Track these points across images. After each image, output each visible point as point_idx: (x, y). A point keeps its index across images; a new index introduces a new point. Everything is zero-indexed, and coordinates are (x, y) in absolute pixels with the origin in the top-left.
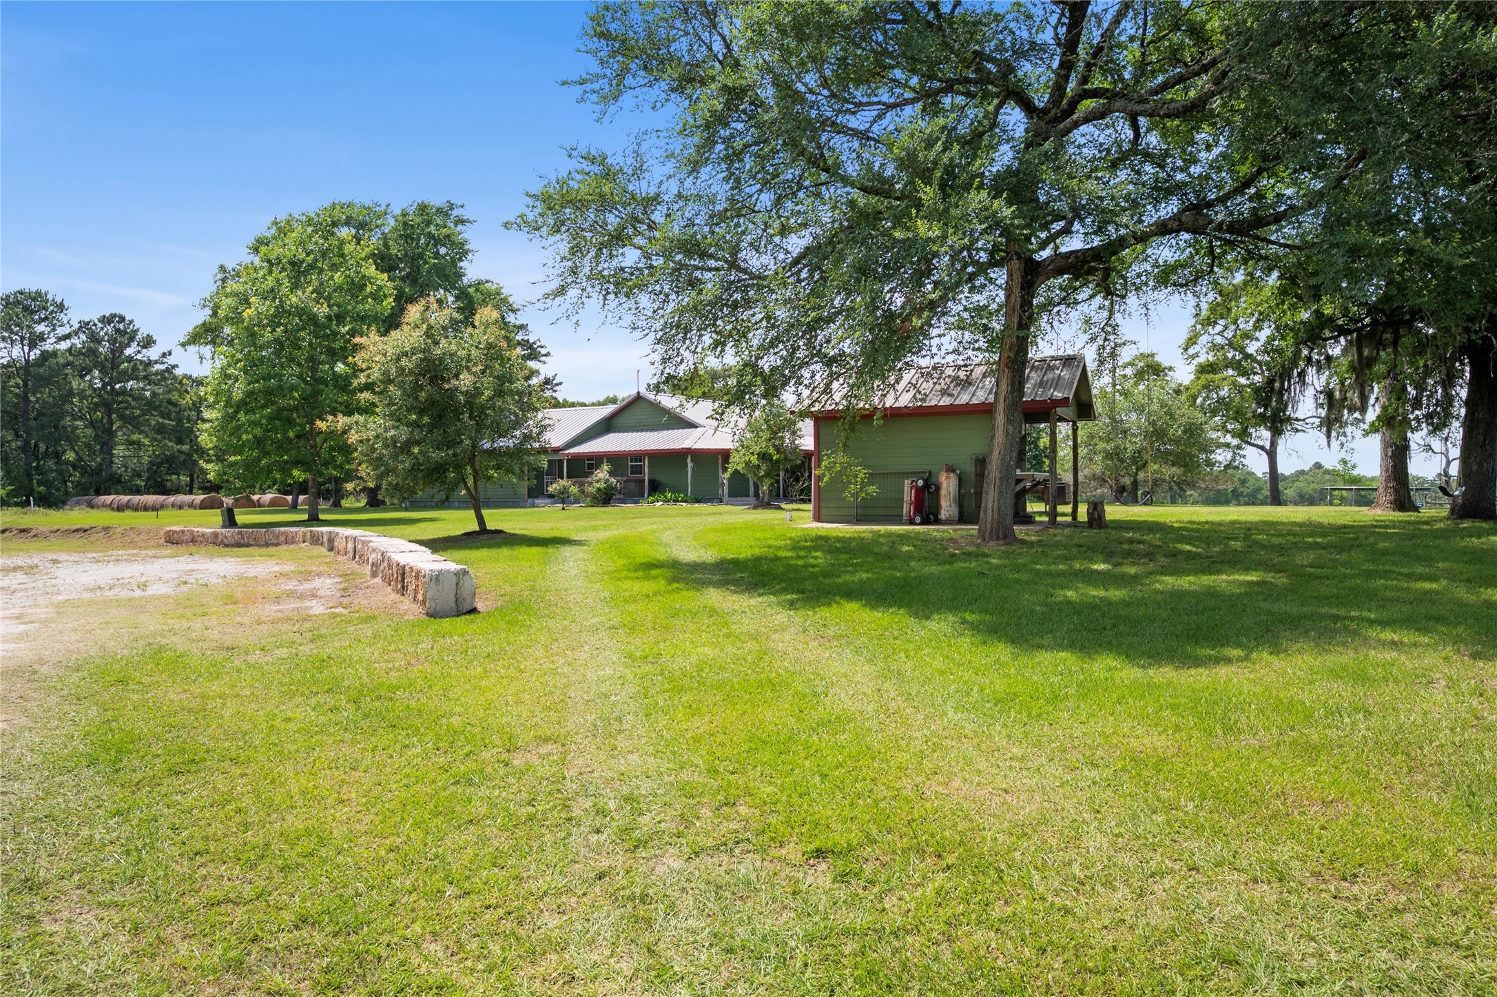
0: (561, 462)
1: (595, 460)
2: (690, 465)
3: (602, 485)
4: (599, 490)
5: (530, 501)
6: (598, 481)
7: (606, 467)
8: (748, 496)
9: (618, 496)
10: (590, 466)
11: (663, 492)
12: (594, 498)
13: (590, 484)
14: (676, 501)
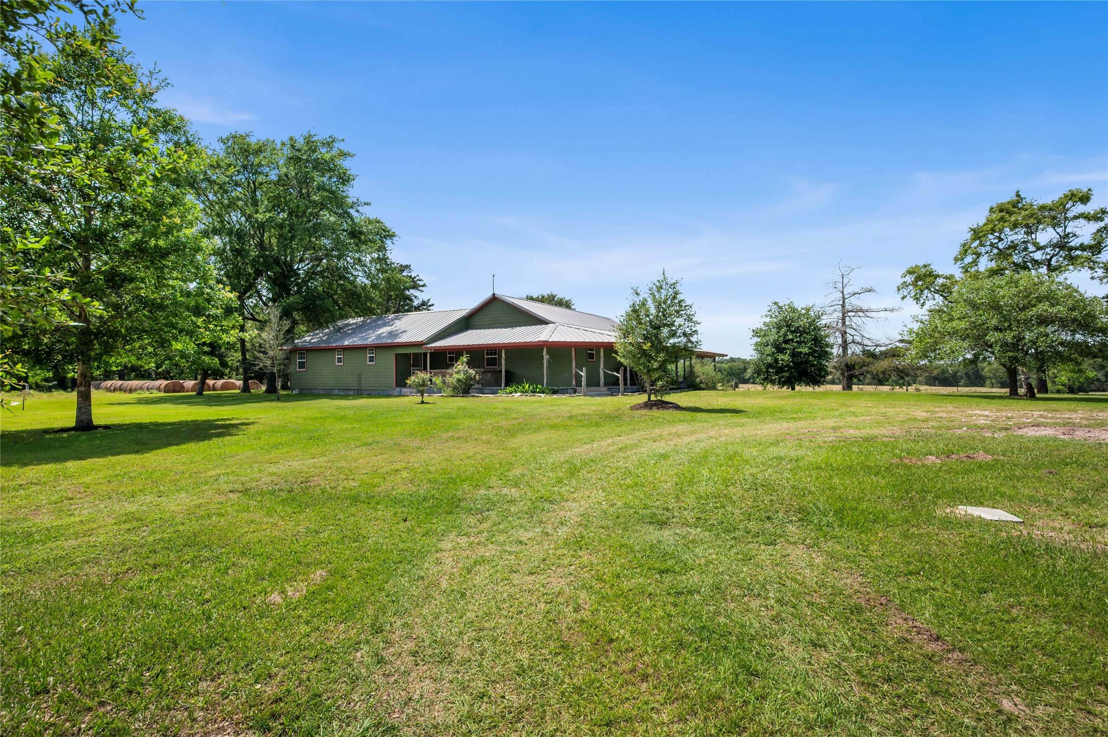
0: (425, 354)
1: (455, 354)
2: (546, 357)
3: (461, 376)
4: (459, 380)
5: (398, 389)
6: (458, 373)
7: (464, 359)
8: (599, 385)
9: (476, 386)
10: (451, 359)
11: (520, 382)
12: (455, 388)
13: (451, 375)
14: (534, 392)
